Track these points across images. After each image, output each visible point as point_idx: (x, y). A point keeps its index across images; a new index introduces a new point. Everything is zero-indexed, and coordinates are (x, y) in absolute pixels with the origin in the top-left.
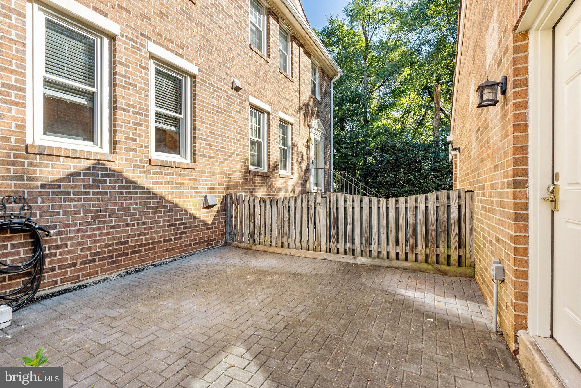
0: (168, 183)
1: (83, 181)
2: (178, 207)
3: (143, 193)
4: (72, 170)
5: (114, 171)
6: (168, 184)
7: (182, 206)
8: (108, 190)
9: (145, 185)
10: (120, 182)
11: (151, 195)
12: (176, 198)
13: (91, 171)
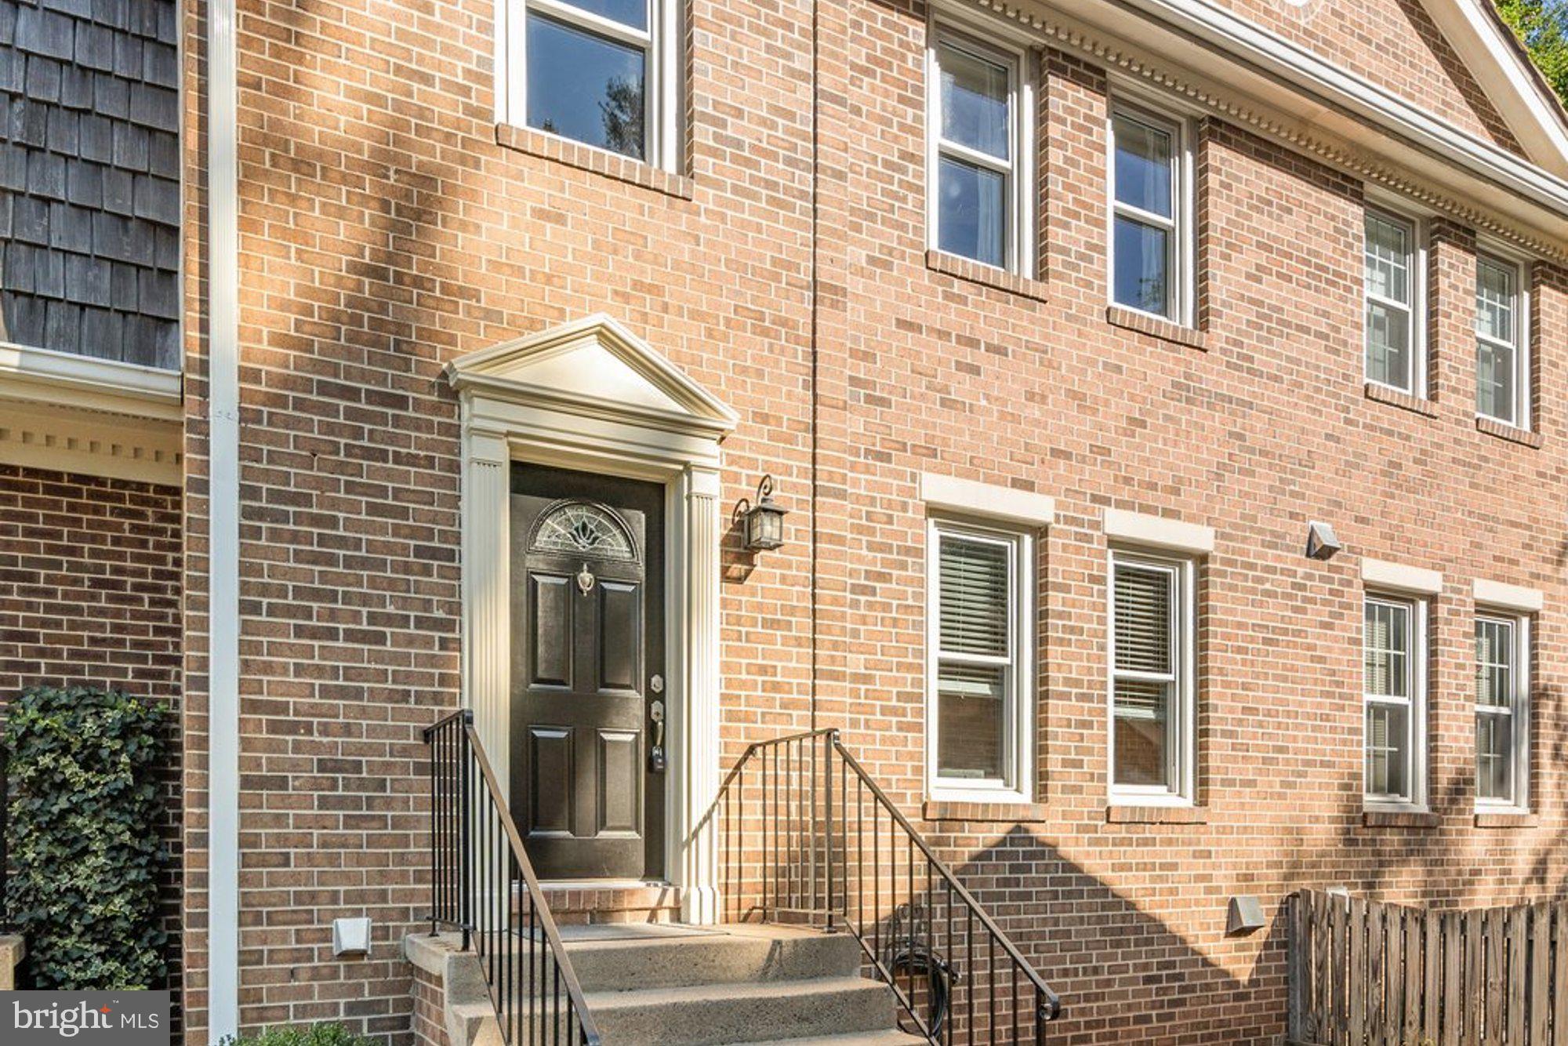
0: (1144, 867)
1: (996, 869)
2: (1165, 931)
3: (1094, 894)
4: (980, 848)
5: (1044, 844)
6: (1145, 870)
7: (1174, 929)
8: (1034, 890)
9: (1099, 874)
10: (1052, 868)
11: (1110, 899)
12: (1161, 907)
13: (1009, 848)
